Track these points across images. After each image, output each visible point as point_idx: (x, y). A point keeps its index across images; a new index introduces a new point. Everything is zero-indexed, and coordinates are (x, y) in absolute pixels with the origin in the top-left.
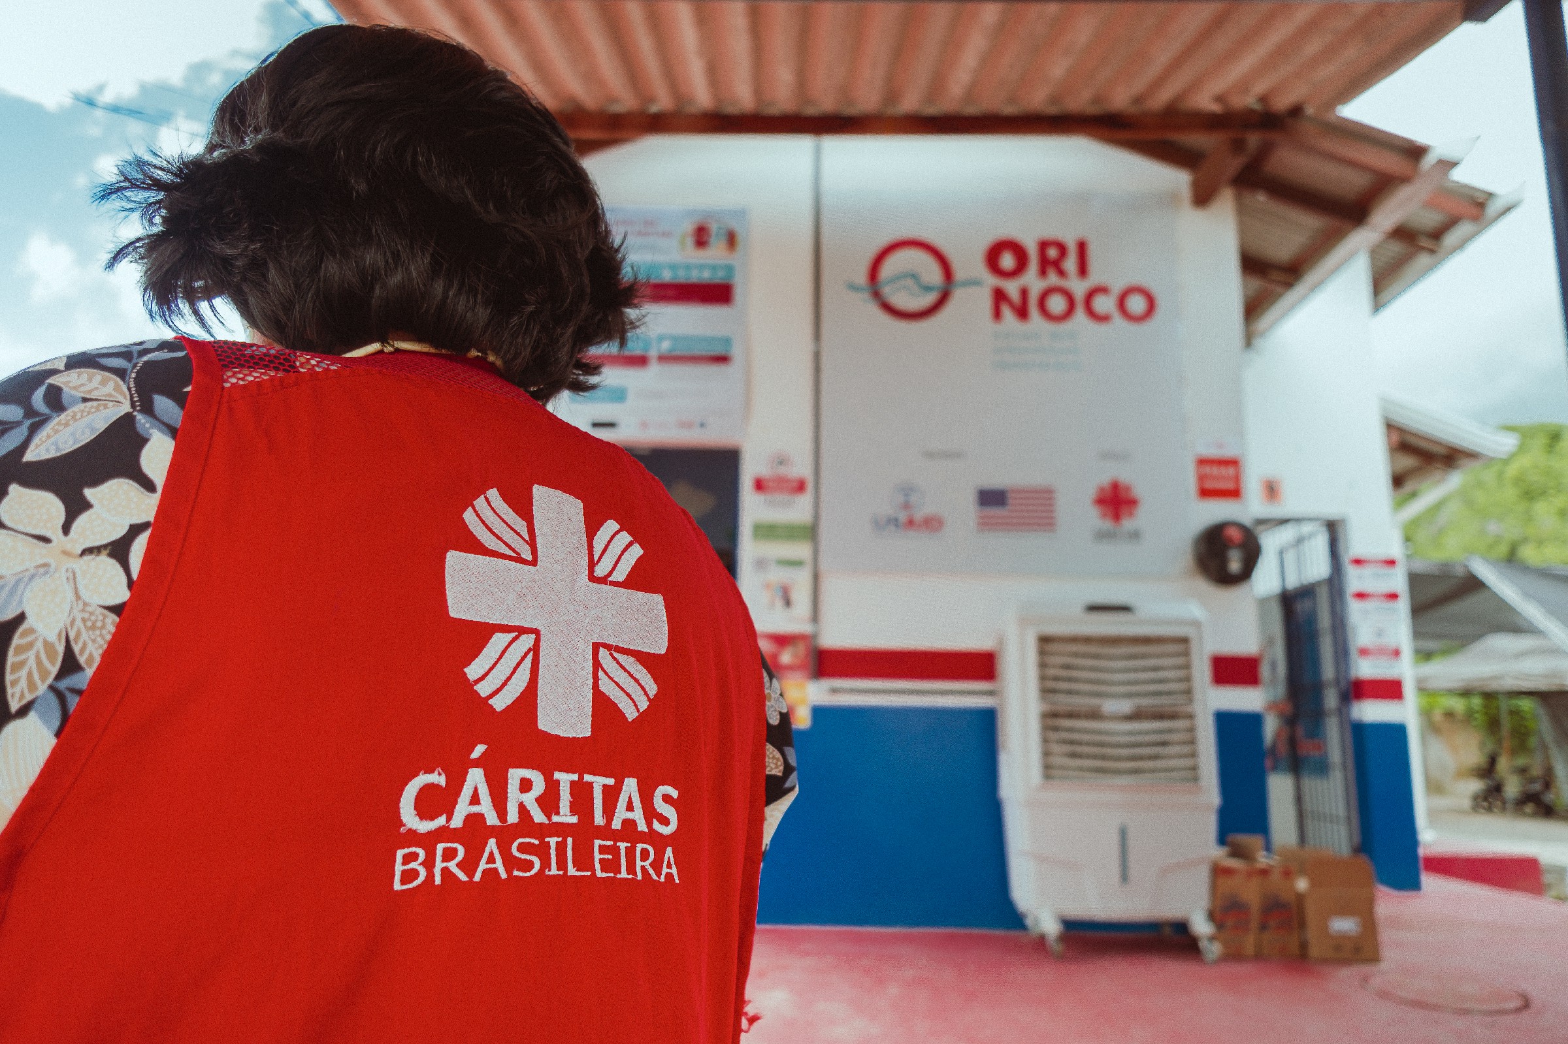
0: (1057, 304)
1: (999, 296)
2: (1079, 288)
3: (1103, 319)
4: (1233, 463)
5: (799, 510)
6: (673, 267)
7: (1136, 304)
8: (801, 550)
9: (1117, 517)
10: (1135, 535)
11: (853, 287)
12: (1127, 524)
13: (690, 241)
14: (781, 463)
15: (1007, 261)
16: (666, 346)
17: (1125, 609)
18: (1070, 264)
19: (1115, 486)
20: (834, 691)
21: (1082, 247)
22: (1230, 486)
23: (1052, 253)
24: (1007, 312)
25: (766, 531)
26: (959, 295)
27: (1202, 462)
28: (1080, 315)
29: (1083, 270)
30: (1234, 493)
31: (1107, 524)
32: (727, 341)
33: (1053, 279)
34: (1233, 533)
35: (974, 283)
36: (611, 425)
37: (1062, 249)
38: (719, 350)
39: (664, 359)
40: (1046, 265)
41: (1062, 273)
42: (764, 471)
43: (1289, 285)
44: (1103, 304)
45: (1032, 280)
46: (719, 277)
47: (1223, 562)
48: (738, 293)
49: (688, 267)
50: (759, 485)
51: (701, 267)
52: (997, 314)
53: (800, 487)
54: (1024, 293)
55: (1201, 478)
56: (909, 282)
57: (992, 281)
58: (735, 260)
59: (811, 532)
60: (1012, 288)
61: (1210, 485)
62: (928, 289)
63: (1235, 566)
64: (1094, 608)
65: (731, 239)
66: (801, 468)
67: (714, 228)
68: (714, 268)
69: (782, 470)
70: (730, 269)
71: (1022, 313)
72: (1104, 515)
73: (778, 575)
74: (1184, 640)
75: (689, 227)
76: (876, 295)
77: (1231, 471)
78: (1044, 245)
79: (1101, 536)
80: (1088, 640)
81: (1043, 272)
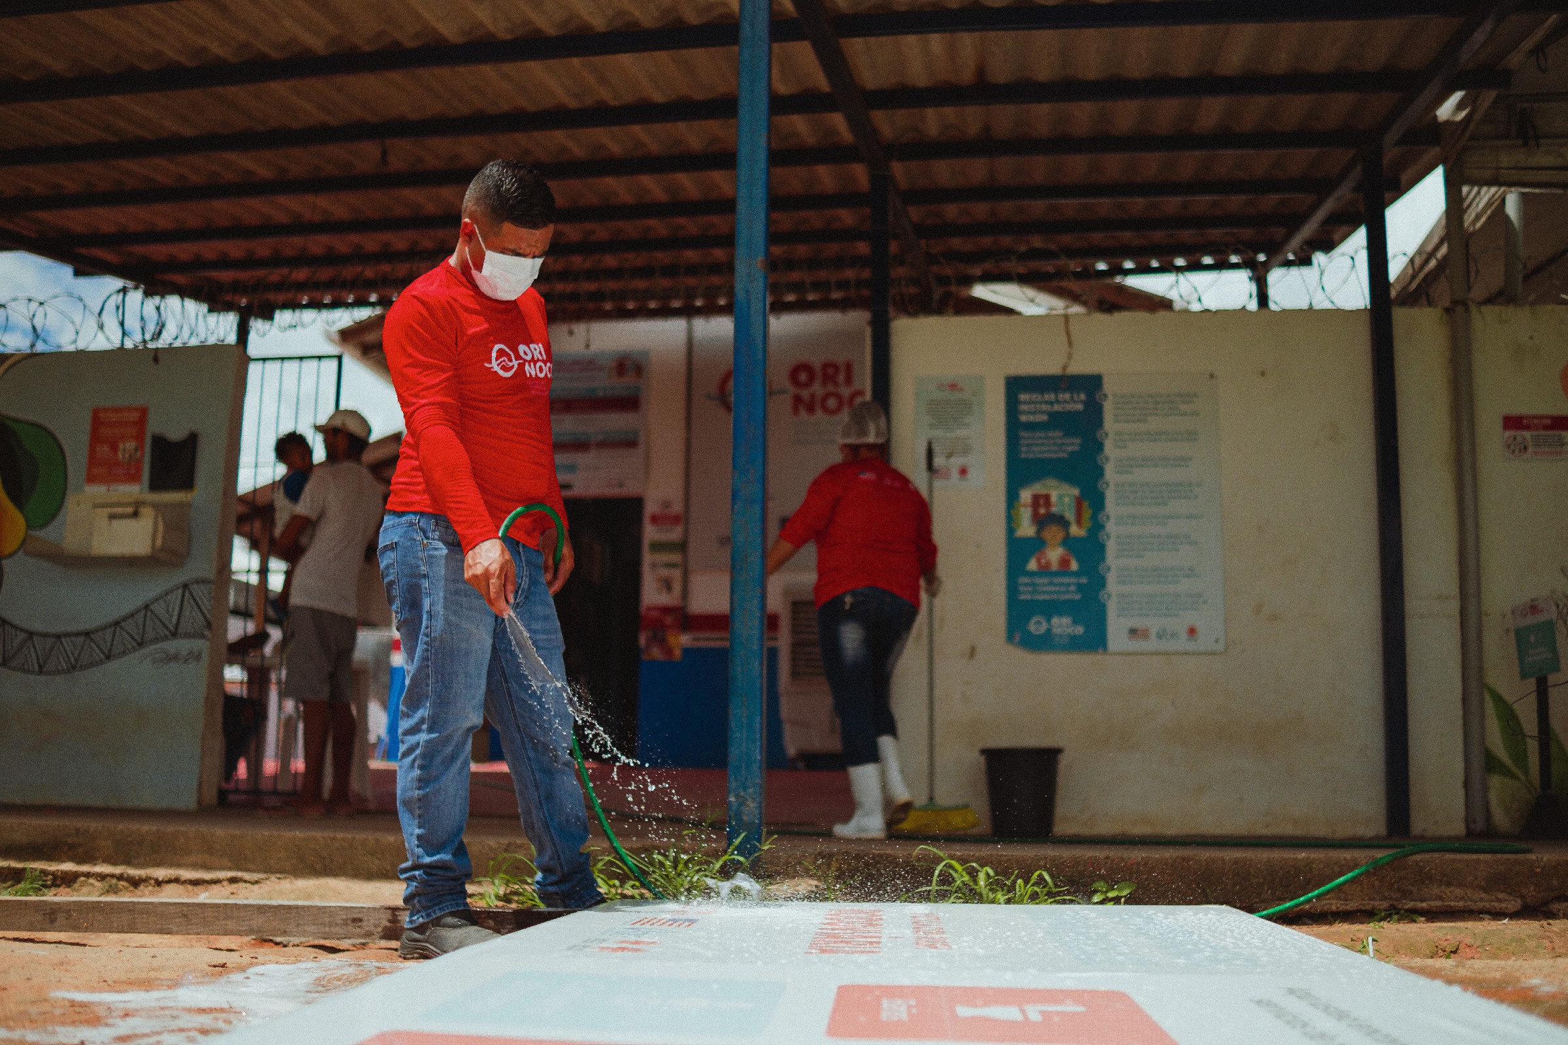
0: (832, 403)
1: (797, 399)
2: (846, 392)
5: (675, 534)
6: (604, 388)
8: (675, 558)
11: (709, 396)
13: (614, 373)
14: (666, 506)
15: (803, 377)
16: (600, 437)
18: (841, 377)
20: (695, 639)
21: (849, 367)
23: (830, 371)
24: (802, 410)
25: (657, 547)
26: (773, 400)
29: (848, 382)
32: (636, 433)
33: (830, 388)
35: (783, 392)
36: (570, 487)
37: (836, 368)
38: (630, 438)
39: (599, 445)
40: (826, 379)
41: (835, 383)
42: (657, 511)
45: (818, 389)
46: (631, 393)
48: (643, 403)
49: (613, 388)
50: (654, 519)
51: (621, 388)
52: (796, 410)
53: (677, 519)
54: (813, 397)
57: (793, 390)
58: (642, 383)
59: (682, 547)
60: (805, 394)
65: (638, 371)
66: (677, 508)
67: (628, 364)
68: (629, 388)
69: (667, 511)
70: (638, 388)
71: (811, 409)
73: (664, 572)
75: (614, 364)
76: (724, 402)
78: (825, 366)
81: (824, 383)
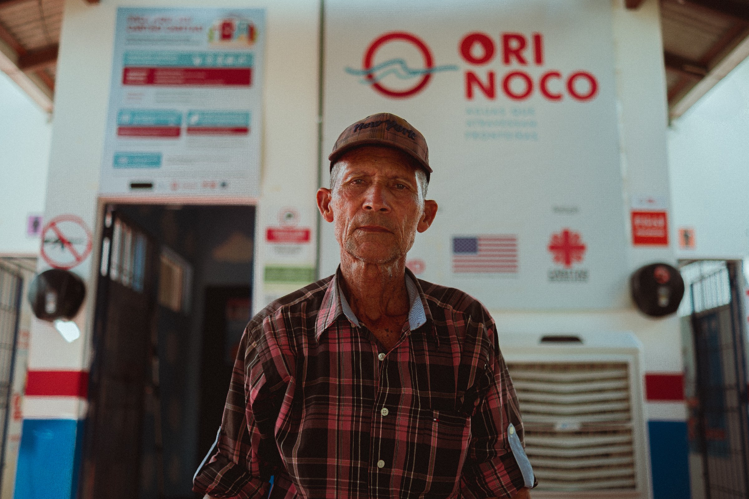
0: (518, 86)
1: (471, 78)
2: (536, 73)
3: (557, 97)
4: (662, 215)
5: (303, 256)
6: (203, 56)
7: (582, 86)
9: (568, 262)
10: (583, 276)
11: (350, 71)
12: (576, 266)
13: (217, 34)
14: (289, 216)
15: (478, 51)
16: (194, 120)
17: (574, 339)
18: (529, 54)
19: (566, 234)
21: (538, 39)
22: (660, 234)
23: (514, 44)
24: (477, 91)
25: (275, 274)
26: (437, 78)
27: (635, 214)
28: (537, 93)
29: (539, 59)
30: (663, 241)
31: (561, 266)
32: (247, 115)
33: (515, 66)
34: (661, 272)
35: (451, 68)
36: (148, 186)
37: (522, 41)
38: (239, 122)
39: (192, 130)
40: (508, 53)
41: (522, 61)
42: (275, 223)
43: (701, 77)
44: (554, 86)
45: (498, 67)
46: (241, 63)
47: (656, 298)
48: (256, 77)
49: (216, 56)
50: (271, 235)
51: (226, 56)
52: (470, 94)
53: (306, 237)
54: (491, 76)
55: (635, 228)
56: (397, 67)
57: (466, 67)
58: (256, 49)
59: (313, 275)
60: (481, 72)
61: (641, 233)
62: (414, 73)
63: (663, 301)
64: (547, 339)
65: (251, 33)
66: (305, 220)
67: (236, 23)
68: (237, 56)
69: (290, 223)
70: (250, 57)
71: (490, 93)
72: (557, 259)
74: (624, 366)
75: (217, 23)
76: (370, 77)
77: (661, 222)
78: (507, 38)
79: (555, 276)
80: (543, 367)
81: (507, 61)
